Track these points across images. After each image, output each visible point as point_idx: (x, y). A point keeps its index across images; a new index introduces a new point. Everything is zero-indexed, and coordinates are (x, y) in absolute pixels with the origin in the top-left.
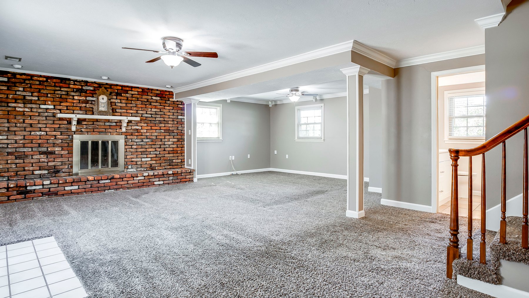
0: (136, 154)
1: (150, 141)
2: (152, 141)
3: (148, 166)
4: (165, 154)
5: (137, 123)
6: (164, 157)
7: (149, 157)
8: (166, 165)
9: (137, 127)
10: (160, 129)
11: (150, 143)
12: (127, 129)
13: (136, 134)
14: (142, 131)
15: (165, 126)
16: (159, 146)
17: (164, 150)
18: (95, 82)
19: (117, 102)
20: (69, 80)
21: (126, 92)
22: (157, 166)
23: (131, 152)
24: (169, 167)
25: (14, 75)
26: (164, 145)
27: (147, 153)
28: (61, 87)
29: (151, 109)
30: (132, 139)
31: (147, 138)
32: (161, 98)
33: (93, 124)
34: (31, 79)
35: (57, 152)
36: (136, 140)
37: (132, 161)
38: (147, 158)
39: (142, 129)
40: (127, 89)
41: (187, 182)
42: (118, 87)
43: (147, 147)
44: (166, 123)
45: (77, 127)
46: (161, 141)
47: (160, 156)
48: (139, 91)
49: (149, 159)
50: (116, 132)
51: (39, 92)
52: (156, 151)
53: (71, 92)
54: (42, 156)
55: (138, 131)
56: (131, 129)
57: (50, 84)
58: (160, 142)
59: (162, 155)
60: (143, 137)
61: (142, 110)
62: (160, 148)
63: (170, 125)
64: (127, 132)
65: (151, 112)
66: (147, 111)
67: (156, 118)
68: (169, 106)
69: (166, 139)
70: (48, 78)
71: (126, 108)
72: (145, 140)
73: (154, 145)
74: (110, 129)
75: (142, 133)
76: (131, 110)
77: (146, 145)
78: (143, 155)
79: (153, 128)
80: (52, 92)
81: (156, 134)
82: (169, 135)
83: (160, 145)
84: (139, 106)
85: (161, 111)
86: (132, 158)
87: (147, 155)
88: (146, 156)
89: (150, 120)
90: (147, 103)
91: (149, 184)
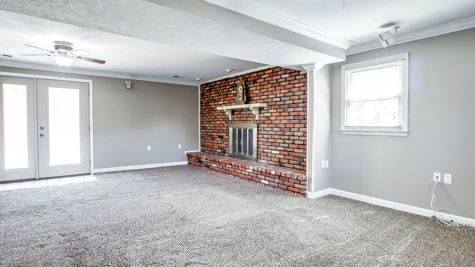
0: (267, 144)
1: (279, 130)
2: (281, 131)
3: (277, 161)
4: (294, 148)
5: (268, 109)
6: (293, 152)
7: (278, 150)
8: (295, 163)
9: (268, 115)
10: (289, 115)
11: (279, 133)
12: (260, 117)
13: (267, 122)
14: (272, 118)
15: (294, 111)
16: (287, 137)
17: (293, 143)
18: (241, 75)
19: (253, 90)
20: (229, 78)
21: (260, 77)
22: (285, 162)
23: (263, 142)
24: (298, 167)
25: (211, 83)
26: (293, 136)
27: (276, 144)
28: (226, 86)
29: (280, 90)
30: (264, 128)
31: (276, 127)
32: (290, 75)
33: (240, 114)
34: (216, 85)
35: (224, 137)
36: (267, 128)
37: (264, 152)
38: (276, 150)
39: (272, 116)
40: (261, 73)
41: (295, 193)
42: (255, 74)
43: (276, 137)
44: (295, 106)
45: (232, 117)
46: (290, 131)
47: (289, 150)
48: (270, 72)
49: (278, 152)
50: (253, 120)
51: (218, 93)
52: (285, 143)
53: (230, 88)
54: (219, 139)
55: (269, 119)
56: (264, 116)
57: (222, 85)
58: (289, 133)
59: (290, 149)
60: (272, 125)
61: (272, 94)
62: (289, 139)
63: (300, 109)
64: (260, 120)
65: (280, 95)
66: (276, 94)
67: (284, 101)
68: (299, 83)
69: (295, 128)
70: (221, 81)
71: (260, 94)
72: (274, 129)
73: (282, 135)
74: (249, 117)
75: (272, 120)
76: (264, 95)
77: (276, 135)
78: (272, 146)
79: (282, 114)
80: (222, 91)
81: (284, 122)
82: (299, 123)
83: (289, 136)
84: (270, 89)
85: (290, 92)
86: (264, 149)
87: (276, 146)
88: (274, 148)
89: (280, 105)
90: (277, 84)
91: (257, 180)
